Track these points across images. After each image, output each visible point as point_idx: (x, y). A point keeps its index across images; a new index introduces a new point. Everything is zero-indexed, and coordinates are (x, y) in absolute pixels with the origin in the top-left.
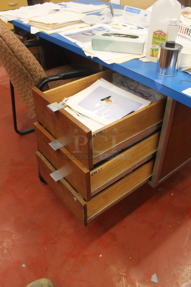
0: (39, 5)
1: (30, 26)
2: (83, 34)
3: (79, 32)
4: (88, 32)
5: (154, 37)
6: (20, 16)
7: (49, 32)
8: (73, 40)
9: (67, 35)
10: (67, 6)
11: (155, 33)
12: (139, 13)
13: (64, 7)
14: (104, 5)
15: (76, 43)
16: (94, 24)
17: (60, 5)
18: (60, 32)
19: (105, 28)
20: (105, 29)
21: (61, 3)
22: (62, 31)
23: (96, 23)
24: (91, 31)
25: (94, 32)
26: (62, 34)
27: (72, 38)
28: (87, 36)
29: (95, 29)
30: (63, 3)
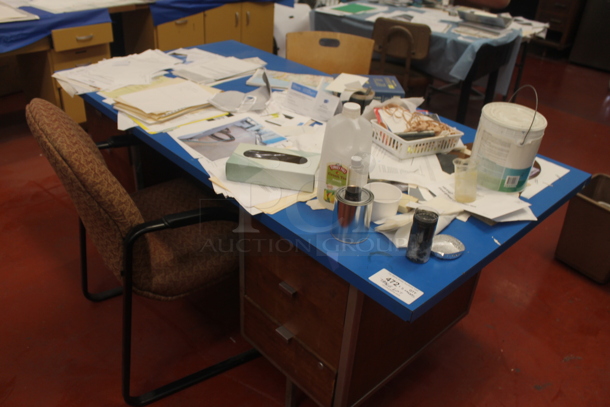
0: (135, 55)
1: (117, 111)
2: (213, 136)
3: (206, 132)
4: (222, 132)
5: (329, 173)
6: (98, 85)
7: (152, 129)
8: (194, 154)
9: (183, 140)
10: (188, 59)
11: (330, 168)
12: (314, 96)
13: (181, 61)
14: (257, 59)
15: (200, 160)
16: (235, 112)
17: (175, 55)
18: (171, 130)
19: (253, 123)
20: (253, 126)
21: (177, 51)
22: (176, 128)
23: (238, 109)
24: (227, 129)
25: (232, 133)
26: (175, 135)
27: (193, 147)
28: (220, 143)
29: (234, 125)
30: (180, 51)
